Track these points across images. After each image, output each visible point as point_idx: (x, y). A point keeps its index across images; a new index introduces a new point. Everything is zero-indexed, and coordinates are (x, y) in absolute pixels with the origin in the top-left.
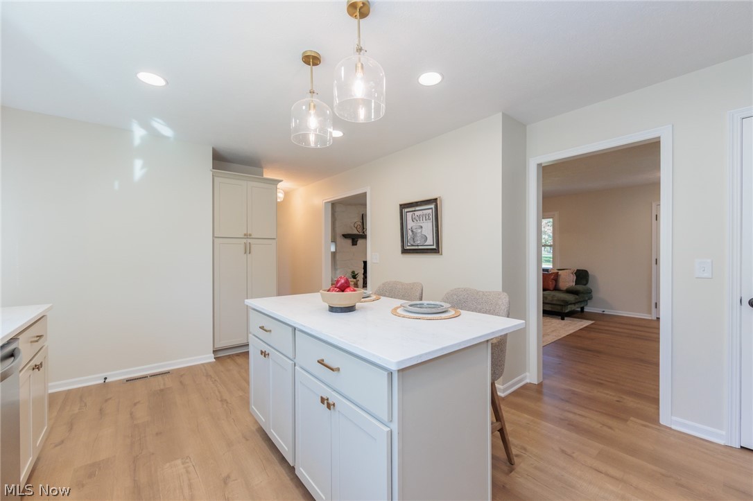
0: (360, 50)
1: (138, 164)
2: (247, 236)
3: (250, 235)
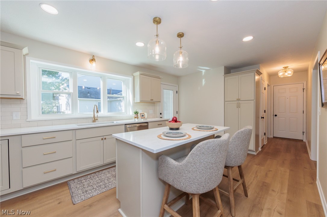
0: (157, 36)
1: (204, 80)
2: (238, 100)
3: (240, 99)
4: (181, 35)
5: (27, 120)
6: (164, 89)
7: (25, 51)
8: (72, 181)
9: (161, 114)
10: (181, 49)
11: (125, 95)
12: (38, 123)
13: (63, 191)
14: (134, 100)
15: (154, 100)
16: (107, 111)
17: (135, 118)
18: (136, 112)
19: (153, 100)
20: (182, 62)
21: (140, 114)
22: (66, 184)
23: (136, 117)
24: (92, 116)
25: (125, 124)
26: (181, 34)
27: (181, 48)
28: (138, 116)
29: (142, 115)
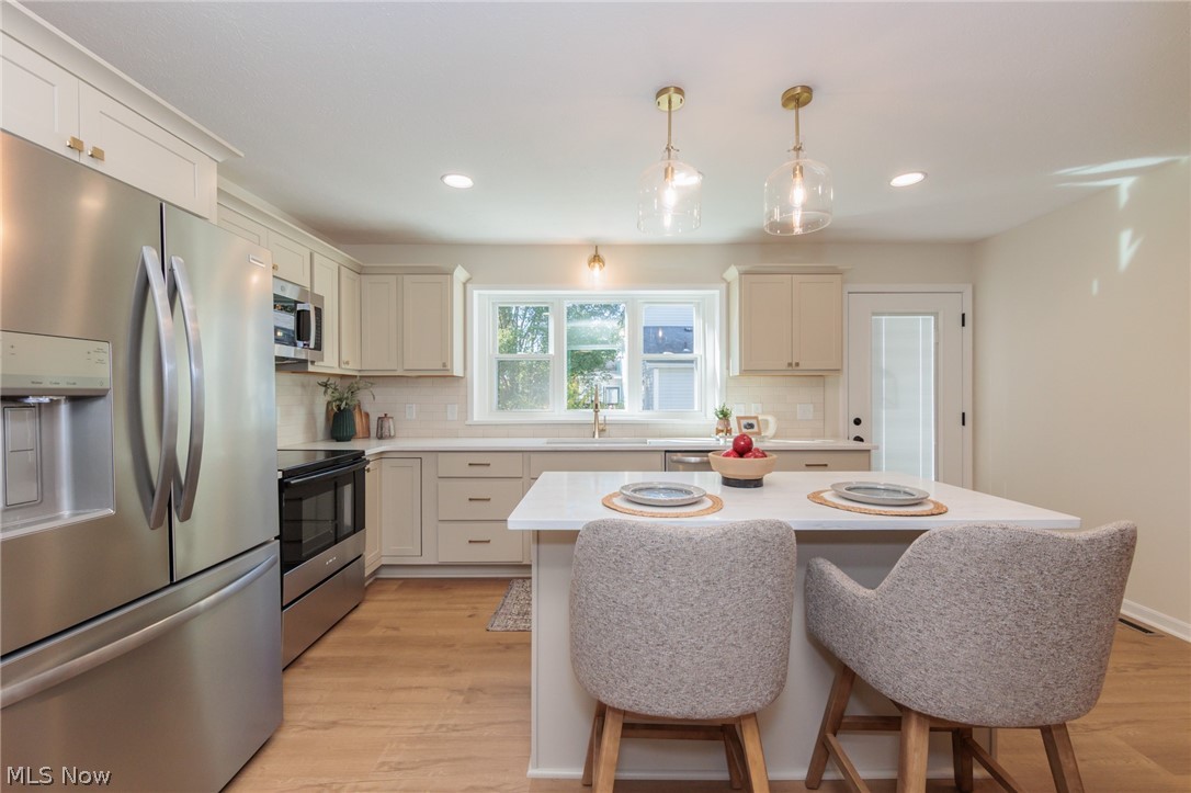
0: (670, 150)
4: (797, 98)
5: (467, 423)
6: (874, 314)
7: (460, 274)
8: (520, 581)
9: (858, 422)
10: (798, 157)
11: (702, 353)
12: (485, 429)
13: (493, 596)
14: (728, 368)
15: (800, 367)
16: (641, 404)
17: (718, 431)
18: (722, 412)
19: (797, 364)
20: (804, 207)
21: (739, 419)
22: (507, 582)
23: (720, 428)
24: (592, 419)
25: (666, 451)
26: (799, 90)
27: (798, 149)
28: (728, 424)
29: (744, 422)
